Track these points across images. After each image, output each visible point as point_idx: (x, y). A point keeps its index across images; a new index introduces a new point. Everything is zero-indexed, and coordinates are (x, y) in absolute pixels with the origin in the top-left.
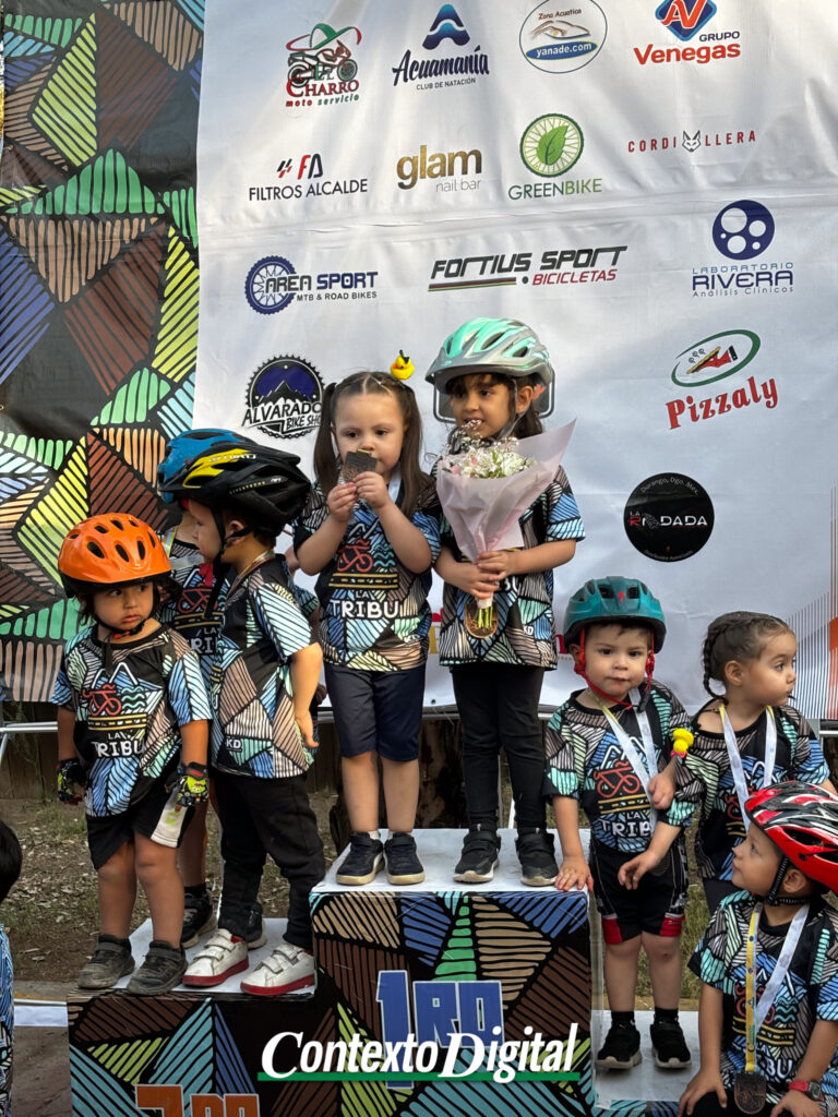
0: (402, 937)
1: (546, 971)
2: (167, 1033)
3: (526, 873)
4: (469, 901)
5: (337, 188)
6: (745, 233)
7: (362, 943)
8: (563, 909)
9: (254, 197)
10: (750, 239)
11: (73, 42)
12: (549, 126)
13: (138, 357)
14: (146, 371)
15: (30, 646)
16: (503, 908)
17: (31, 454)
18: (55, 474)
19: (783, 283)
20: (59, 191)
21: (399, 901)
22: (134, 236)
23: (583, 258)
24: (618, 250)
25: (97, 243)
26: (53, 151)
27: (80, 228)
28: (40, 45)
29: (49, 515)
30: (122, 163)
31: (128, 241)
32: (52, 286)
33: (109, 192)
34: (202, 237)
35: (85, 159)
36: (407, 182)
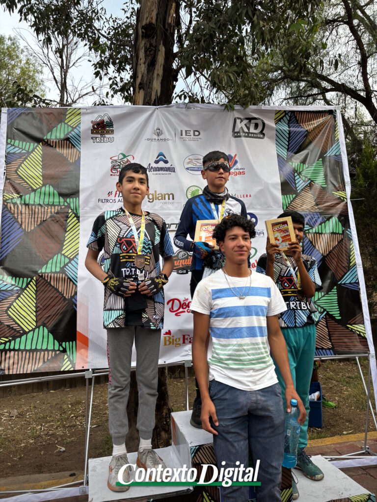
9: (100, 202)
11: (33, 150)
12: (194, 189)
13: (57, 250)
14: (59, 255)
15: (12, 352)
17: (13, 283)
18: (23, 290)
19: (262, 235)
20: (27, 197)
22: (56, 212)
26: (25, 183)
27: (35, 208)
28: (21, 150)
29: (20, 304)
30: (52, 189)
31: (53, 213)
32: (23, 226)
33: (47, 197)
34: (81, 212)
35: (38, 187)
36: (151, 201)
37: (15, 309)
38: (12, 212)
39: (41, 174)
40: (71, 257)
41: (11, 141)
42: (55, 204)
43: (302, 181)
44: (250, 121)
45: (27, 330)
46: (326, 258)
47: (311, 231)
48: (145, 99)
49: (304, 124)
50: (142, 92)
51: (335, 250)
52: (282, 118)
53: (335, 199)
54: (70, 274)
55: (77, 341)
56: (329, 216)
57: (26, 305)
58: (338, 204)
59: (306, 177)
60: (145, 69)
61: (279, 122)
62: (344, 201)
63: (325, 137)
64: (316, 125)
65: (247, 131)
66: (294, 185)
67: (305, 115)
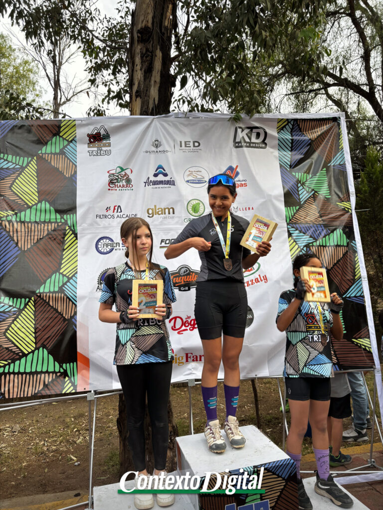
1: (284, 492)
5: (127, 216)
8: (289, 467)
9: (98, 218)
11: (28, 165)
12: (194, 202)
13: (55, 269)
14: (58, 274)
15: (12, 376)
16: (268, 471)
17: (11, 304)
18: (20, 311)
20: (23, 213)
22: (52, 229)
25: (38, 231)
26: (20, 200)
27: (31, 226)
28: (15, 165)
29: (18, 326)
30: (48, 205)
31: (50, 231)
32: (20, 245)
33: (43, 214)
34: (79, 229)
35: (34, 203)
36: (151, 216)
37: (13, 331)
38: (8, 230)
39: (37, 190)
40: (70, 276)
41: (4, 156)
42: (51, 221)
43: (305, 192)
44: (252, 131)
45: (26, 352)
46: (330, 272)
47: (315, 244)
48: (142, 107)
49: (307, 132)
50: (139, 101)
51: (339, 263)
52: (285, 126)
53: (340, 210)
54: (69, 293)
55: (78, 362)
56: (334, 228)
57: (25, 327)
58: (342, 215)
59: (309, 188)
60: (142, 76)
61: (282, 131)
62: (348, 212)
63: (329, 146)
64: (319, 133)
65: (249, 141)
66: (297, 196)
67: (308, 123)
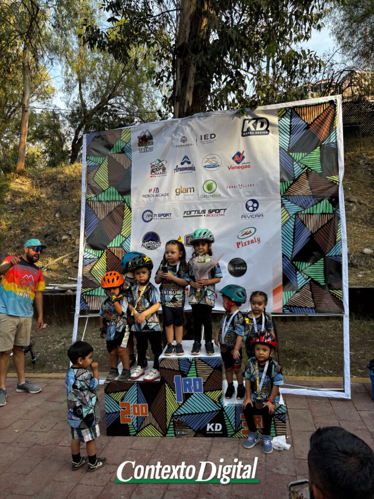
0: (179, 368)
1: (212, 375)
2: (127, 390)
3: (207, 352)
4: (194, 359)
5: (162, 195)
6: (252, 206)
7: (171, 369)
8: (216, 361)
9: (144, 197)
10: (254, 207)
11: (102, 163)
12: (209, 182)
13: (118, 232)
14: (120, 235)
15: (94, 297)
16: (202, 361)
17: (94, 254)
18: (99, 258)
19: (261, 217)
20: (100, 195)
21: (179, 360)
22: (117, 205)
23: (217, 211)
24: (225, 210)
25: (109, 207)
26: (99, 187)
27: (105, 204)
28: (95, 163)
29: (98, 267)
30: (114, 189)
31: (115, 207)
32: (98, 216)
33: (111, 196)
34: (132, 205)
35: (106, 188)
36: (178, 194)
37: (94, 270)
38: (92, 207)
39: (108, 179)
40: (127, 237)
41: (89, 158)
42: (116, 200)
43: (300, 169)
44: (256, 122)
46: (314, 235)
47: (303, 212)
49: (305, 117)
51: (324, 228)
52: (284, 115)
53: (329, 183)
54: (125, 248)
56: (322, 198)
58: (330, 187)
59: (304, 165)
60: (181, 84)
61: (283, 119)
62: (336, 184)
64: (316, 116)
65: (254, 130)
66: (292, 172)
67: (305, 110)
